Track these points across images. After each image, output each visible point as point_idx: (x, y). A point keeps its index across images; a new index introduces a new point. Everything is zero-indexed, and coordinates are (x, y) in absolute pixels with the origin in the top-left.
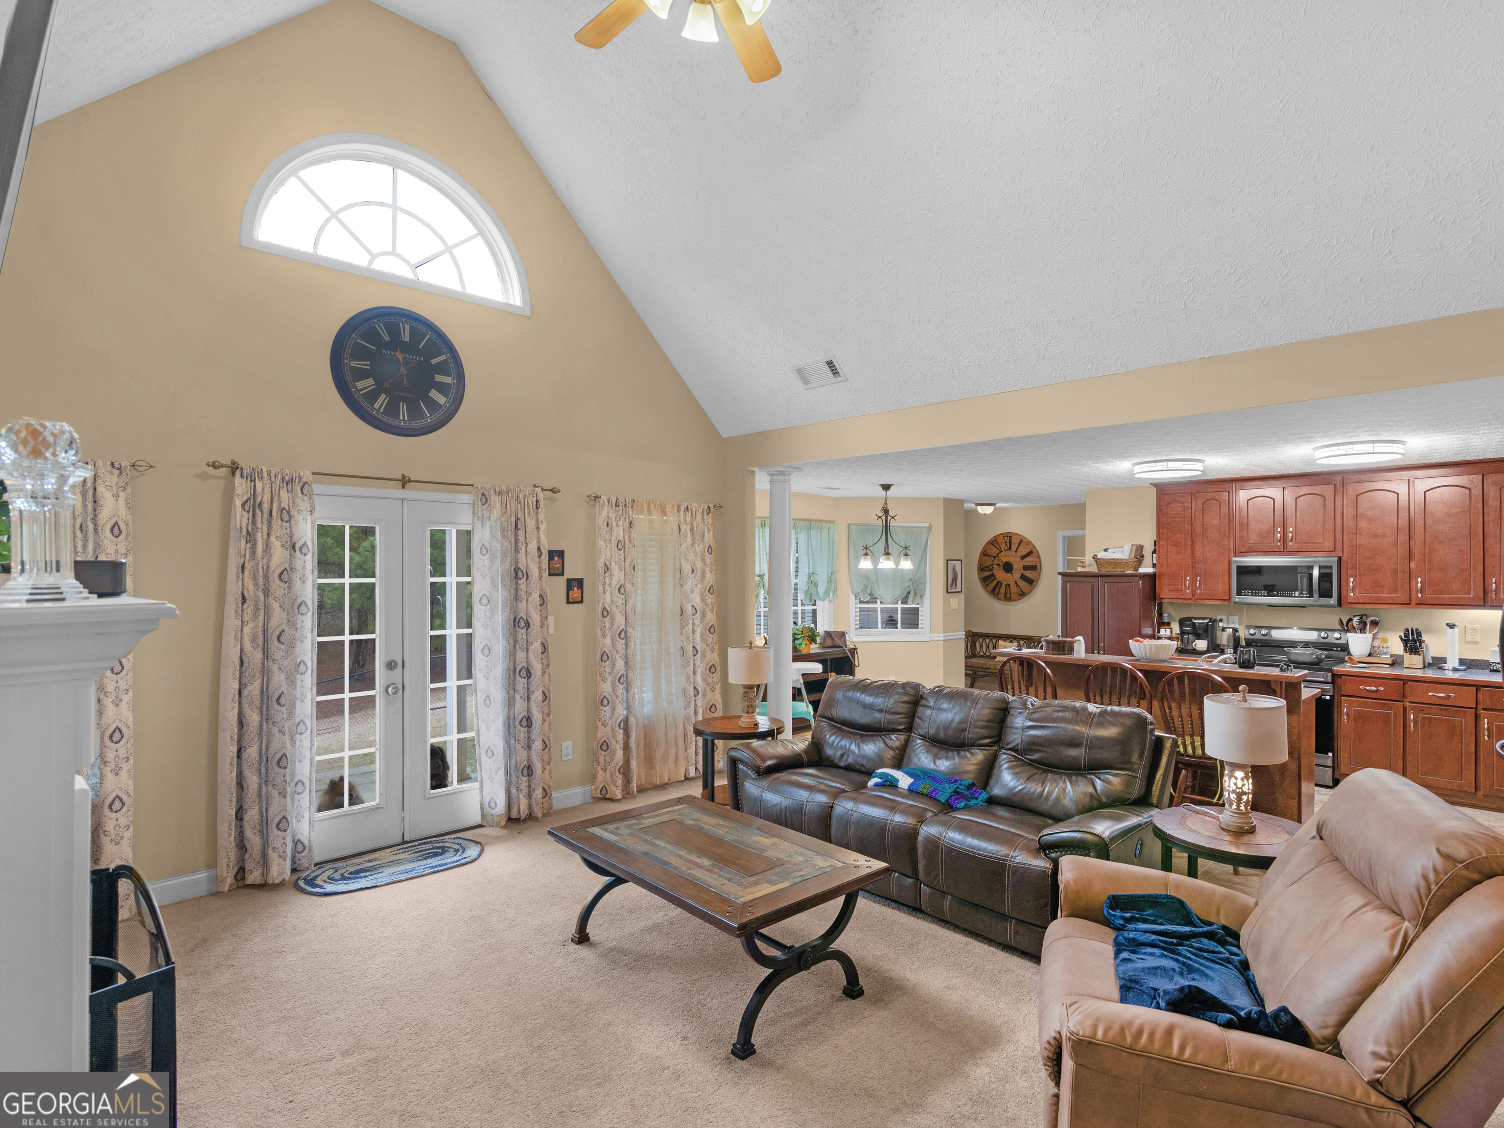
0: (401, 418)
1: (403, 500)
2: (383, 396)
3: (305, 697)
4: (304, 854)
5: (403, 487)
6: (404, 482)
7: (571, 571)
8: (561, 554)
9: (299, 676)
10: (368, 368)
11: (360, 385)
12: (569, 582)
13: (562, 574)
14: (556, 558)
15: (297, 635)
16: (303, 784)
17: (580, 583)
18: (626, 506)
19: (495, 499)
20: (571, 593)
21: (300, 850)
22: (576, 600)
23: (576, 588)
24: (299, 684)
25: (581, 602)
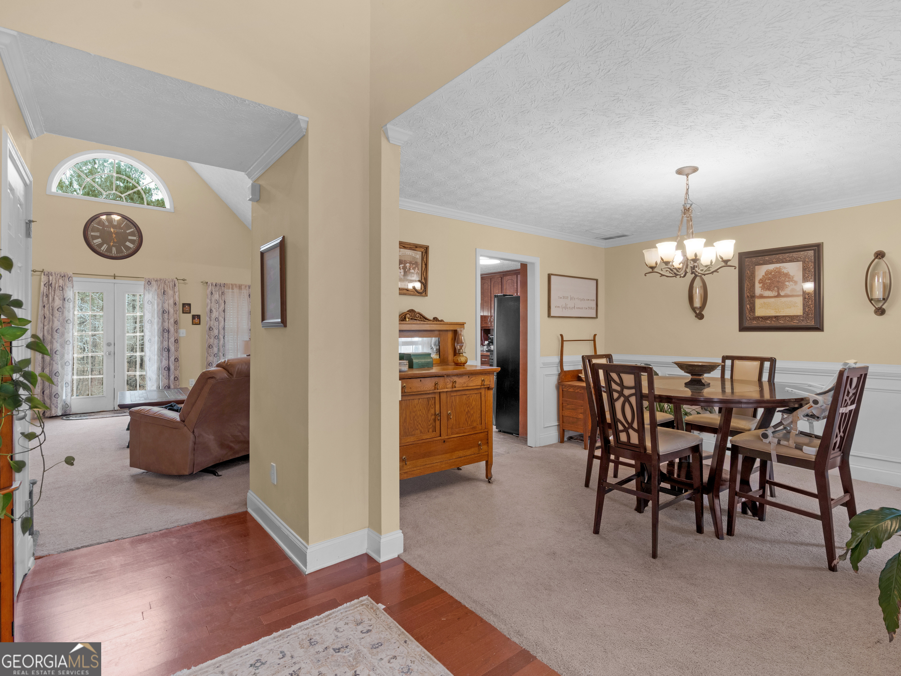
0: (113, 253)
1: (114, 283)
2: (105, 245)
3: (69, 353)
4: (68, 408)
5: (115, 279)
6: (115, 277)
7: (194, 312)
8: (189, 305)
9: (66, 345)
10: (99, 235)
11: (95, 241)
12: (194, 317)
13: (190, 313)
14: (187, 307)
15: (66, 331)
16: (68, 384)
17: (199, 317)
18: (220, 286)
19: (154, 283)
20: (194, 320)
21: (67, 407)
22: (197, 323)
23: (196, 319)
24: (66, 348)
25: (199, 324)
